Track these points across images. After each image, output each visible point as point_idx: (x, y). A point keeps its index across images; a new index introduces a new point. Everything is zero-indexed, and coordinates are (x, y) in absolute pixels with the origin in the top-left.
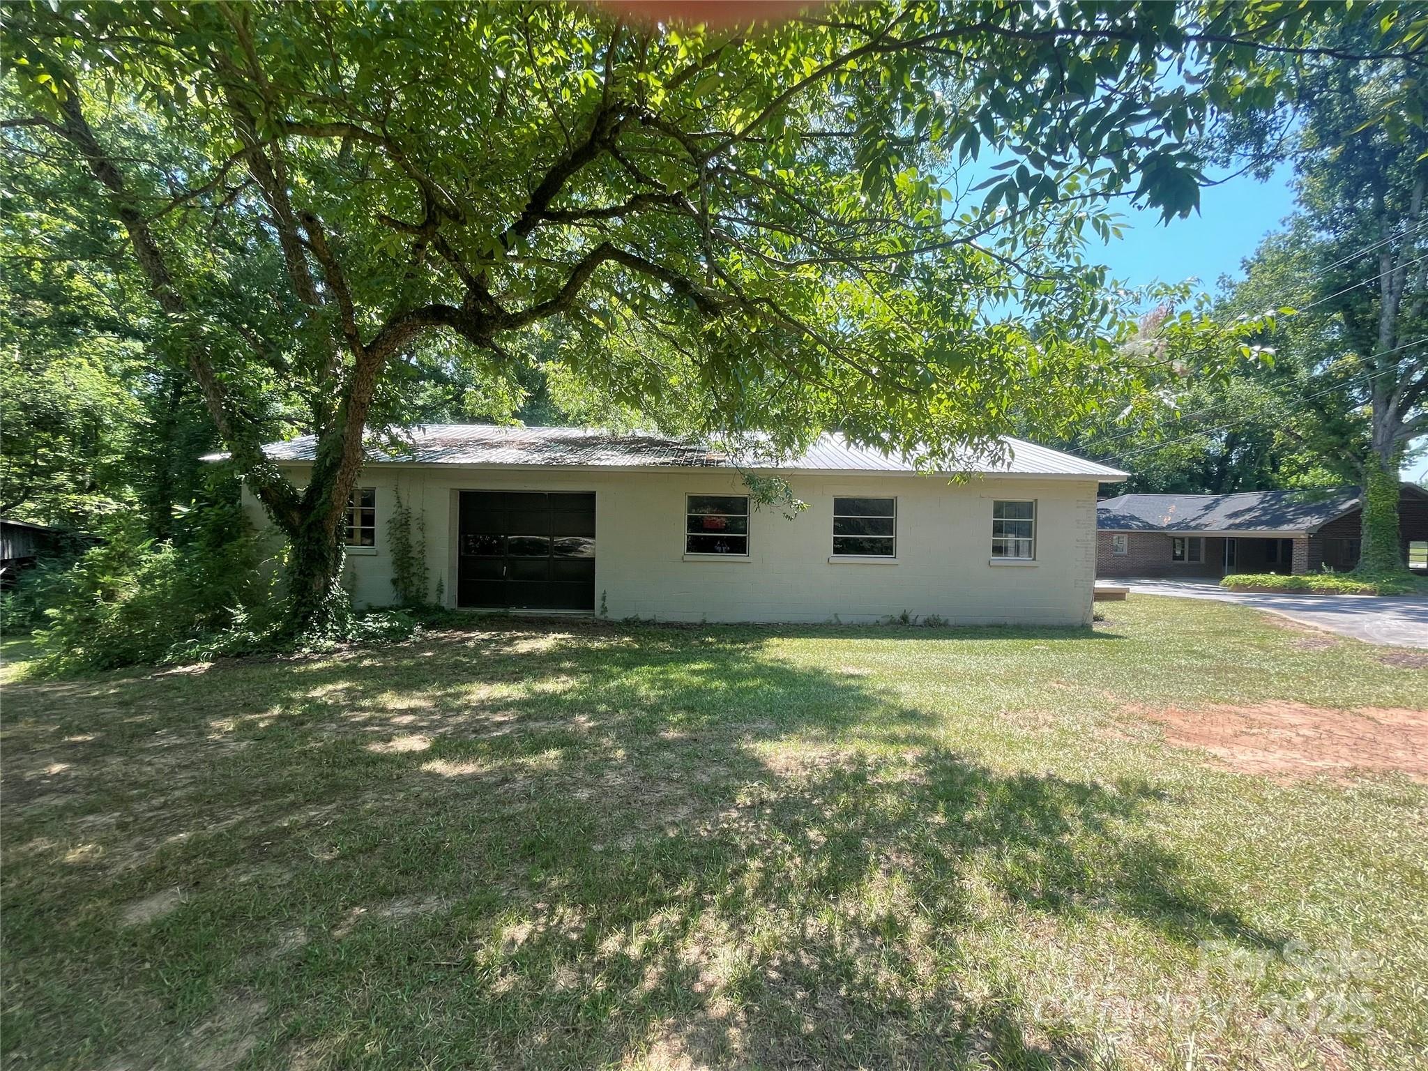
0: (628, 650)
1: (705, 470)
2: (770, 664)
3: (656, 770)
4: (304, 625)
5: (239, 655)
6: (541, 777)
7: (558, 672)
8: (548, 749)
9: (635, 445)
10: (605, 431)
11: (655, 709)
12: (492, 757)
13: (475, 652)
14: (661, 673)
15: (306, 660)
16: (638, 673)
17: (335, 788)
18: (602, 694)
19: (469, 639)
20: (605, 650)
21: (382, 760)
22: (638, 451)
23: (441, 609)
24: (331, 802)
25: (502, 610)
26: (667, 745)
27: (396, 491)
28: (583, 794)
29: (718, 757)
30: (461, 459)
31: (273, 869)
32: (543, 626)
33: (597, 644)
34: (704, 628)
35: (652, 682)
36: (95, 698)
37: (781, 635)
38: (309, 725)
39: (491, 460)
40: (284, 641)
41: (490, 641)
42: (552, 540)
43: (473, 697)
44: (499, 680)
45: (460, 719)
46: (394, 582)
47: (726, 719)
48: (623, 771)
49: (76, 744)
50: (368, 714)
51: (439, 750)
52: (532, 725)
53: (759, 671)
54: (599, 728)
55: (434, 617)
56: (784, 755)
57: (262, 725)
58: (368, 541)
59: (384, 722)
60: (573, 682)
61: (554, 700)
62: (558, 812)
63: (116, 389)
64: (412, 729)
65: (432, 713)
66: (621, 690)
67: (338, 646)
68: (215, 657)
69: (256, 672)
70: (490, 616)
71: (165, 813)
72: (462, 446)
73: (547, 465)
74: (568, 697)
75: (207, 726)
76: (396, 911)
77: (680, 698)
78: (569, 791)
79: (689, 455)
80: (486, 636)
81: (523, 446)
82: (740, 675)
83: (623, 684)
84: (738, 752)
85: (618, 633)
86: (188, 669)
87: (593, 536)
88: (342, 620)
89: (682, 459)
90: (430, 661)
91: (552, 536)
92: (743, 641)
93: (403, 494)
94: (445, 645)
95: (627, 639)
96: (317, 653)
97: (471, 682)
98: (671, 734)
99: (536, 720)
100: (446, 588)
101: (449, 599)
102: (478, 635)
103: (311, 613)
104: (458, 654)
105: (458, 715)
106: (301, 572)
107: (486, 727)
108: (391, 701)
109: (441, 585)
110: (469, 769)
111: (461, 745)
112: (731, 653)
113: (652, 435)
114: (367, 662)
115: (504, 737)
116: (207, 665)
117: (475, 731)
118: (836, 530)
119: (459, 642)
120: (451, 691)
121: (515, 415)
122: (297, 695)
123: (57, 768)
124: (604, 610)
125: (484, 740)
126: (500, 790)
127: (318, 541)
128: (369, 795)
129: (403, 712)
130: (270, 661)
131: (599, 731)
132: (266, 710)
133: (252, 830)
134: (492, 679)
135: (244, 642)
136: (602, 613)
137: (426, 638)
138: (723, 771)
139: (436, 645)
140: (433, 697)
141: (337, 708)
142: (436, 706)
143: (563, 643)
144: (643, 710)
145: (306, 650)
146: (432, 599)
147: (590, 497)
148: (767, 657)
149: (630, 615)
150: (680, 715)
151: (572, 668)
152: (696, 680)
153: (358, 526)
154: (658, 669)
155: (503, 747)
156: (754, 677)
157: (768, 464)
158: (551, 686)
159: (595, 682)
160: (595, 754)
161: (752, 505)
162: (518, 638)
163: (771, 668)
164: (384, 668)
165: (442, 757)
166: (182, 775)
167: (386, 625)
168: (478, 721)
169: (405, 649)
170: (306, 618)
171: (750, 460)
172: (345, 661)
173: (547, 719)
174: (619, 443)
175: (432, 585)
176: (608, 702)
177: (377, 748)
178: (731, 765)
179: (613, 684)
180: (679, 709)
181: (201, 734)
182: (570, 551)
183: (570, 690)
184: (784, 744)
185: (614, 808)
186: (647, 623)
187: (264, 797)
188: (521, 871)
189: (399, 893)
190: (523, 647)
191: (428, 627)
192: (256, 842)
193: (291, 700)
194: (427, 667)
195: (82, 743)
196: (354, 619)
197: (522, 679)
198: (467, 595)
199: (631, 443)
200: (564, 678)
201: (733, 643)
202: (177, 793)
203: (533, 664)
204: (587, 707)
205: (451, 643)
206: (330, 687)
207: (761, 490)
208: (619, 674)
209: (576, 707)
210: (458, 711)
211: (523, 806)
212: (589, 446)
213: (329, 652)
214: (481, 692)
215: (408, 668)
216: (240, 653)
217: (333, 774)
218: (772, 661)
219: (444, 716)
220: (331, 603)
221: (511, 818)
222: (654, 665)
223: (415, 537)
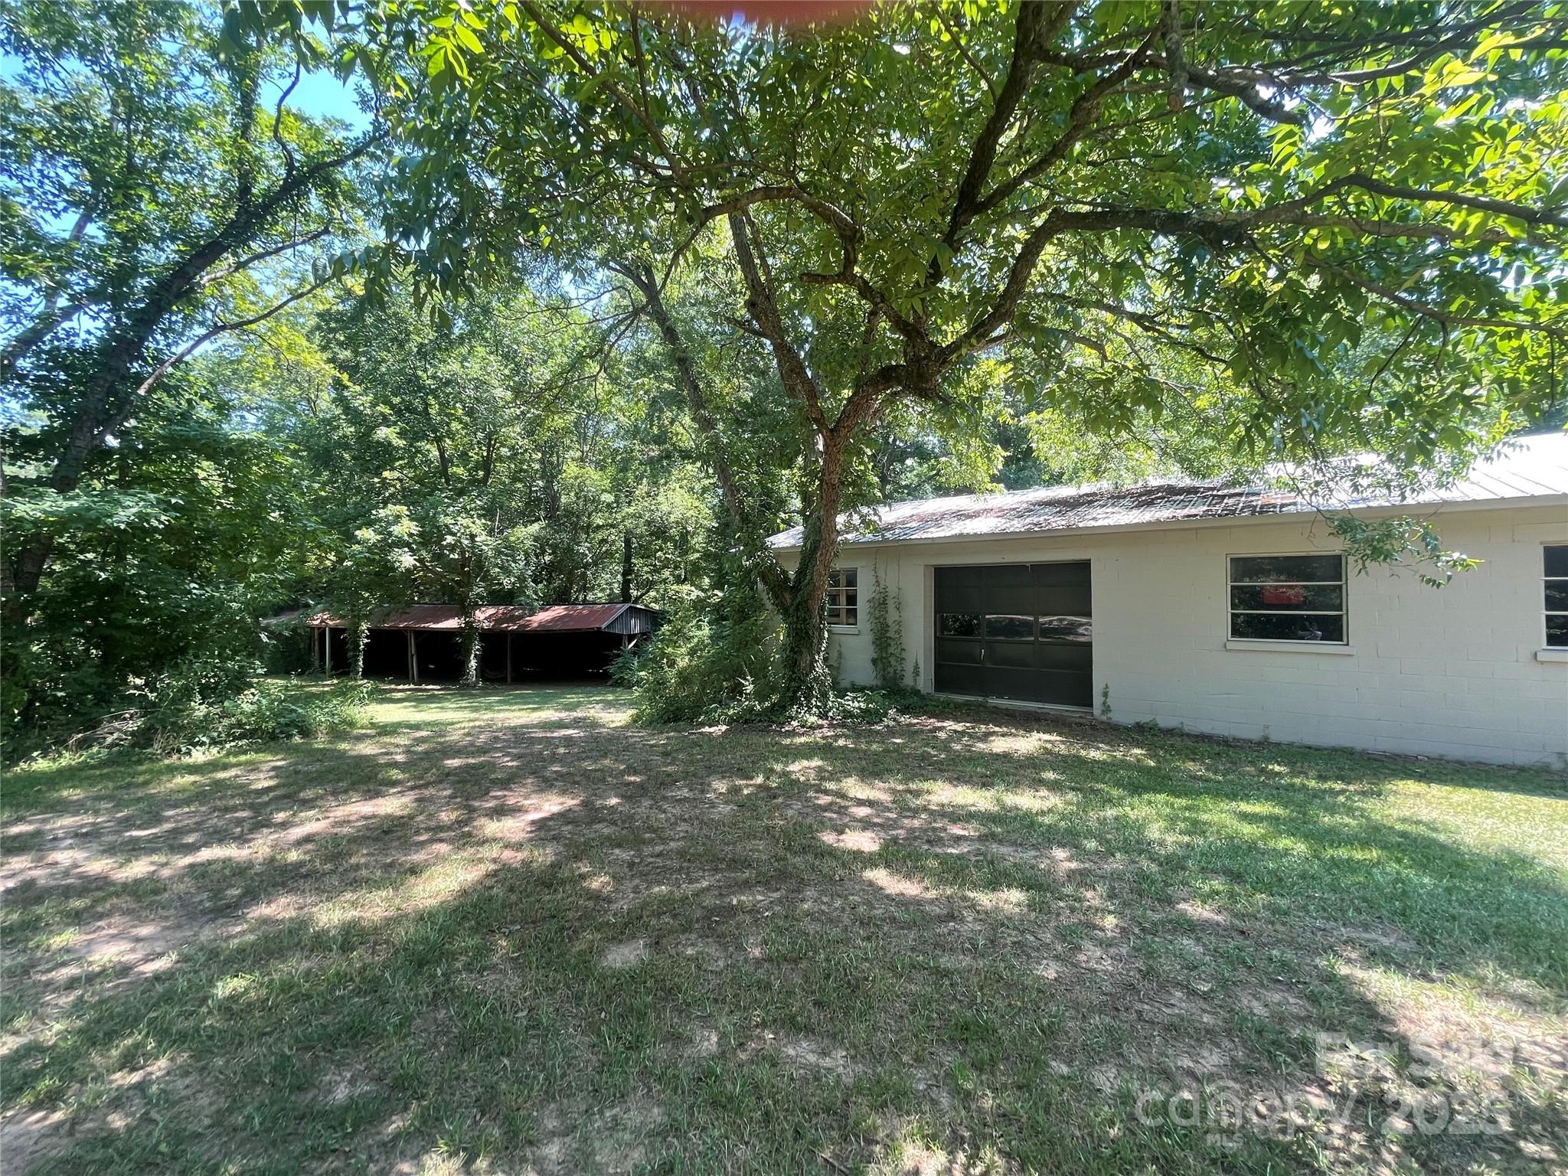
0: (1139, 767)
1: (1258, 519)
2: (1399, 827)
3: (1167, 966)
4: (794, 700)
5: (746, 722)
6: (995, 922)
7: (1038, 783)
8: (1009, 886)
9: (1147, 498)
10: (1105, 485)
11: (1173, 864)
12: (941, 881)
13: (945, 746)
14: (1188, 808)
15: (793, 733)
16: (1150, 802)
17: (783, 875)
18: (1093, 824)
19: (941, 729)
20: (1104, 763)
21: (830, 854)
22: (1150, 503)
23: (917, 692)
24: (778, 890)
25: (980, 699)
26: (1192, 927)
27: (875, 570)
28: (1050, 971)
29: (1287, 976)
30: (935, 533)
31: (713, 950)
32: (1027, 722)
33: (1094, 754)
34: (1265, 748)
35: (1172, 820)
36: (652, 746)
37: (1425, 777)
38: (780, 800)
39: (965, 532)
40: (777, 714)
41: (963, 733)
42: (1037, 619)
43: (934, 798)
44: (966, 783)
45: (916, 823)
46: (874, 661)
47: (1305, 908)
48: (1112, 951)
49: (629, 784)
50: (829, 799)
51: (889, 857)
52: (994, 847)
53: (1374, 835)
54: (1083, 873)
55: (910, 701)
56: (1437, 1013)
57: (746, 792)
58: (852, 621)
59: (842, 811)
60: (1054, 800)
61: (1027, 822)
62: (1009, 986)
63: (697, 503)
64: (866, 824)
65: (889, 810)
66: (1121, 823)
67: (820, 722)
68: (731, 721)
69: (755, 739)
70: (967, 704)
71: (660, 862)
72: (937, 519)
73: (1028, 531)
74: (1047, 820)
75: (709, 785)
76: (802, 1052)
77: (1217, 854)
78: (1029, 956)
79: (1231, 501)
80: (959, 727)
81: (1002, 513)
82: (1333, 837)
83: (1126, 816)
84: (1330, 978)
85: (1125, 741)
86: (712, 730)
87: (1089, 614)
88: (824, 696)
89: (1218, 509)
90: (898, 749)
91: (1036, 615)
92: (1343, 779)
93: (881, 574)
94: (916, 732)
95: (1137, 751)
96: (803, 726)
97: (935, 780)
98: (1197, 910)
99: (1001, 842)
100: (922, 670)
101: (925, 682)
102: (950, 725)
103: (799, 688)
104: (927, 745)
105: (913, 817)
106: (792, 650)
107: (941, 839)
108: (854, 787)
109: (916, 667)
110: (911, 888)
111: (909, 855)
112: (1317, 794)
113: (1173, 482)
114: (841, 742)
115: (960, 857)
116: (724, 728)
117: (929, 842)
118: (1550, 603)
119: (930, 731)
120: (913, 786)
121: (994, 479)
122: (778, 767)
123: (614, 801)
124: (1107, 709)
125: (937, 856)
126: (943, 929)
127: (805, 620)
128: (810, 893)
129: (861, 803)
130: (766, 731)
131: (1081, 878)
132: (752, 778)
133: (709, 901)
134: (958, 779)
135: (751, 709)
136: (1103, 712)
137: (899, 723)
138: (1295, 1004)
139: (910, 733)
140: (894, 791)
141: (807, 786)
142: (894, 802)
143: (1049, 746)
144: (1153, 860)
145: (795, 723)
146: (908, 681)
147: (1084, 566)
148: (1394, 812)
149: (1144, 719)
150: (1217, 884)
151: (1056, 781)
152: (1247, 830)
153: (843, 605)
154: (1183, 802)
155: (954, 871)
156: (1365, 844)
157: (1381, 499)
158: (1026, 800)
159: (1083, 807)
160: (1073, 910)
161: (1352, 566)
162: (994, 733)
163: (1404, 835)
164: (855, 750)
165: (888, 866)
166: (683, 827)
167: (863, 705)
168: (934, 829)
169: (878, 732)
170: (795, 692)
171: (1343, 497)
172: (824, 738)
173: (1014, 844)
174: (1124, 497)
175: (909, 668)
176: (1100, 838)
177: (828, 838)
178: (1313, 999)
179: (1110, 812)
180: (1214, 871)
181: (703, 792)
182: (1068, 634)
183: (1050, 811)
184: (1439, 989)
185: (1092, 1009)
186: (1170, 732)
187: (729, 868)
188: (950, 1058)
189: (808, 1030)
190: (1000, 745)
191: (903, 711)
192: (710, 912)
193: (772, 770)
194: (894, 755)
195: (633, 783)
196: (836, 696)
197: (992, 785)
198: (944, 679)
199: (1141, 495)
200: (1044, 792)
201: (1322, 778)
202: (673, 844)
203: (1005, 767)
204: (1070, 838)
205: (922, 731)
206: (805, 763)
207: (1369, 541)
208: (1121, 798)
209: (1051, 837)
210: (915, 812)
211: (966, 961)
212: (1083, 504)
213: (813, 728)
214: (942, 793)
215: (876, 753)
216: (745, 722)
217: (785, 859)
218: (1404, 820)
219: (901, 816)
220: (816, 679)
221: (947, 973)
222: (1175, 793)
223: (892, 616)
